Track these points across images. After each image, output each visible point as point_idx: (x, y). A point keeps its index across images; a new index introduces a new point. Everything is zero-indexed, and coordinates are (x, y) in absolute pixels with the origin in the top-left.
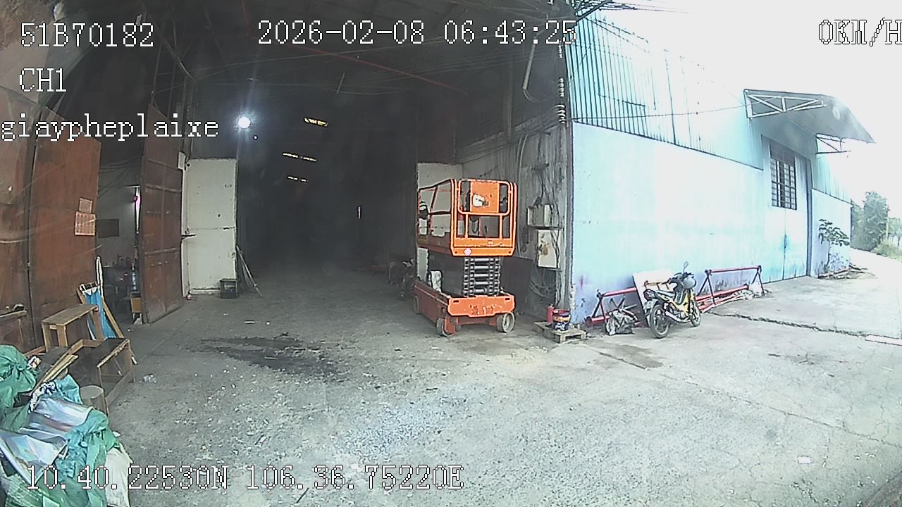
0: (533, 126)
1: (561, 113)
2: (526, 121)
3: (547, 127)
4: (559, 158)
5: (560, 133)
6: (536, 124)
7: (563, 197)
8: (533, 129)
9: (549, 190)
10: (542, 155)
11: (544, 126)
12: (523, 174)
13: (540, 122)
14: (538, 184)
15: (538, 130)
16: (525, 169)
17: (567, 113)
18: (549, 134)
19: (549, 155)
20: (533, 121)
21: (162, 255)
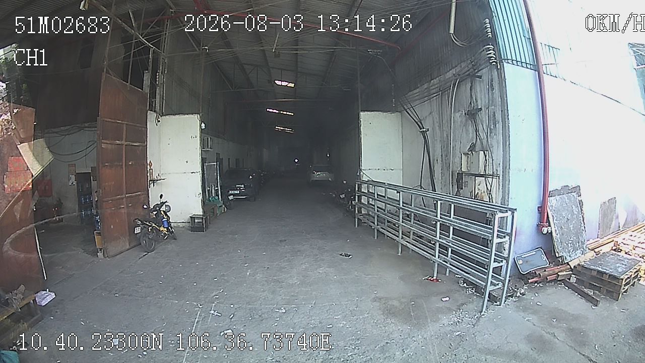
0: (464, 71)
1: (490, 54)
2: (456, 66)
3: (476, 71)
4: (493, 102)
5: (492, 76)
6: (466, 69)
7: (498, 143)
8: (464, 74)
9: (483, 135)
10: (474, 98)
11: (475, 70)
12: (456, 119)
13: (470, 66)
14: (471, 129)
15: (469, 74)
16: (458, 115)
17: (497, 55)
18: (480, 77)
19: (481, 99)
20: (463, 67)
21: (124, 199)
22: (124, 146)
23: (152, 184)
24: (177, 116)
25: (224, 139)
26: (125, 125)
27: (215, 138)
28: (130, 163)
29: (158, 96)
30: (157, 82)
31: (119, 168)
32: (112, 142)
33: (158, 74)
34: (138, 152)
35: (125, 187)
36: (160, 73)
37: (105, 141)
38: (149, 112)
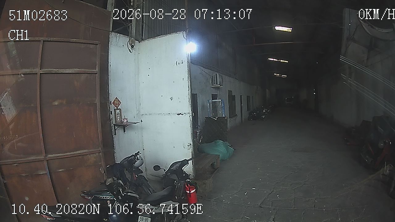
22: (38, 75)
27: (227, 77)
38: (113, 33)
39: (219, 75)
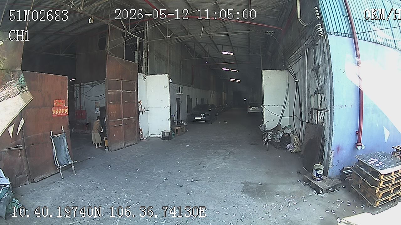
3: (316, 41)
8: (310, 44)
10: (316, 60)
17: (323, 29)
19: (320, 59)
21: (122, 121)
22: (122, 93)
23: (142, 113)
24: (156, 76)
25: (192, 87)
26: (122, 81)
27: (186, 86)
28: (126, 102)
29: (144, 65)
30: (143, 57)
31: (119, 105)
32: (113, 91)
33: (143, 52)
34: (131, 95)
35: (122, 115)
36: (145, 52)
37: (109, 90)
38: (139, 73)
39: (181, 87)
